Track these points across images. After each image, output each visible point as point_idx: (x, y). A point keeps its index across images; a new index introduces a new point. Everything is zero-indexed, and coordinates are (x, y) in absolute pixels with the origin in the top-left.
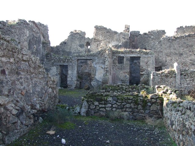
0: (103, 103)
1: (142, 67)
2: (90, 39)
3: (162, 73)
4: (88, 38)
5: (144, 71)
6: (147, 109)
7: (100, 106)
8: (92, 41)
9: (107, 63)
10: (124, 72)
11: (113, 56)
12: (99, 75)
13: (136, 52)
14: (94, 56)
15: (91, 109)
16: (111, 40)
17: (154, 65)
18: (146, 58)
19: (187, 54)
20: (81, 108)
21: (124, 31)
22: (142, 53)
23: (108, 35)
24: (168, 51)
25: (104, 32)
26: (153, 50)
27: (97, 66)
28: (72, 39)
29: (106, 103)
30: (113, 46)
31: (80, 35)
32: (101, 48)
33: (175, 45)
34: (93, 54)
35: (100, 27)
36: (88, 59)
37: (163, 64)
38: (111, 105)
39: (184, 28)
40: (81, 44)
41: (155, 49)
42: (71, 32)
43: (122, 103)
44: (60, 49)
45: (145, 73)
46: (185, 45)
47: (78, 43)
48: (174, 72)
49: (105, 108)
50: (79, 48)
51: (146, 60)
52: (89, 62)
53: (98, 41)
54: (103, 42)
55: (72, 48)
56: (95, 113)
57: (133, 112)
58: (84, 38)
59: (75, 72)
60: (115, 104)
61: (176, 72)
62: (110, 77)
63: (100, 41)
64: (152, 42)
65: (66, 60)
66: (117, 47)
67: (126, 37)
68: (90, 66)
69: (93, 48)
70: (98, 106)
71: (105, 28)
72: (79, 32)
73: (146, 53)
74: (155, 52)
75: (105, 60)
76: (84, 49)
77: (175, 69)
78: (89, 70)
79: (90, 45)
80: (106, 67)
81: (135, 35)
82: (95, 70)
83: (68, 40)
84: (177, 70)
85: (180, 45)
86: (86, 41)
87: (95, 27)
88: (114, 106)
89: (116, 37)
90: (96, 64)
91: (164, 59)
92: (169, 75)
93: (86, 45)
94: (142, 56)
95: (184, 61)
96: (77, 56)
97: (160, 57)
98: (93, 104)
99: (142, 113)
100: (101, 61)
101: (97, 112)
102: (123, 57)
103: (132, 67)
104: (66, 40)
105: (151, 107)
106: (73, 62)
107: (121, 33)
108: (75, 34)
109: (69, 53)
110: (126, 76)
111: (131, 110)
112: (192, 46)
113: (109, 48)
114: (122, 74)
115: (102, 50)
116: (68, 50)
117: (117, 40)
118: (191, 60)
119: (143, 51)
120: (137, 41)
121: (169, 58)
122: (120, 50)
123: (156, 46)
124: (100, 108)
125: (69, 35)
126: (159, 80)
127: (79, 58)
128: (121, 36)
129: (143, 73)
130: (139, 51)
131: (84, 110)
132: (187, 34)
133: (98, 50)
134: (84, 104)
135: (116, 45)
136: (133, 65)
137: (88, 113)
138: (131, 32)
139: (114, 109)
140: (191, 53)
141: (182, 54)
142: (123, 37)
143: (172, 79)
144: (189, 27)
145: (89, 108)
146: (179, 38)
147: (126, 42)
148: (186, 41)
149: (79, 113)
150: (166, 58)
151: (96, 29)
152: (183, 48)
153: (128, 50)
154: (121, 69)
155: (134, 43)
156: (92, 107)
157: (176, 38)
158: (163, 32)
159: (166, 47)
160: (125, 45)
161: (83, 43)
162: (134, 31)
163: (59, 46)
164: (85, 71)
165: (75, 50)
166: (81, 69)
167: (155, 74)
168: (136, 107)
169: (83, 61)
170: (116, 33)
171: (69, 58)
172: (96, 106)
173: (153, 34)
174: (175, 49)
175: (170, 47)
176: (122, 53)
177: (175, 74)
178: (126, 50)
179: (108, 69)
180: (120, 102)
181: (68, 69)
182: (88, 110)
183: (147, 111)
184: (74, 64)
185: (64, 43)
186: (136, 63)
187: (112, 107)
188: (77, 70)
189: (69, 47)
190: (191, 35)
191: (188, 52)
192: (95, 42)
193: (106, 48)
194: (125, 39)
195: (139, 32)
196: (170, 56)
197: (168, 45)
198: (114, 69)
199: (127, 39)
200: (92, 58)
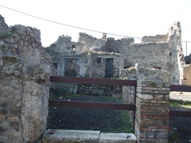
0: (88, 86)
1: (115, 66)
2: (75, 43)
3: (127, 70)
4: (74, 42)
5: (116, 69)
6: (113, 90)
7: (86, 88)
8: (76, 45)
9: (89, 62)
10: (101, 70)
11: (93, 57)
12: (82, 71)
13: (110, 55)
14: (78, 57)
15: (80, 90)
16: (91, 44)
17: (124, 65)
18: (118, 60)
19: (148, 57)
20: (73, 89)
21: (102, 38)
22: (115, 55)
23: (90, 41)
24: (134, 55)
25: (87, 38)
26: (124, 53)
27: (81, 65)
28: (61, 42)
29: (89, 86)
30: (93, 49)
31: (67, 39)
32: (84, 50)
33: (140, 51)
34: (78, 55)
35: (83, 33)
36: (74, 58)
37: (130, 64)
38: (92, 87)
39: (148, 38)
40: (67, 46)
41: (125, 53)
42: (60, 36)
43: (99, 86)
44: (50, 50)
45: (117, 71)
46: (146, 51)
47: (65, 45)
48: (135, 70)
49: (88, 89)
50: (66, 49)
51: (118, 61)
52: (74, 61)
53: (81, 44)
54: (85, 46)
55: (60, 50)
56: (82, 92)
57: (105, 91)
58: (71, 41)
59: (63, 69)
60: (95, 86)
61: (137, 70)
62: (90, 73)
63: (83, 45)
64: (124, 47)
65: (56, 59)
66: (96, 50)
67: (103, 43)
68: (74, 64)
69: (77, 50)
70: (85, 88)
71: (87, 35)
72: (66, 37)
73: (118, 56)
74: (125, 55)
75: (88, 60)
76: (70, 50)
77: (136, 68)
78: (74, 67)
79: (75, 48)
80: (88, 65)
81: (111, 40)
82: (79, 67)
83: (57, 42)
84: (137, 68)
85: (143, 51)
86: (72, 44)
87: (79, 34)
88: (94, 88)
89: (95, 42)
90: (80, 63)
91: (132, 61)
92: (131, 71)
93: (72, 48)
94: (115, 57)
95: (146, 62)
96: (65, 56)
97: (129, 59)
98: (81, 87)
99: (110, 92)
100: (84, 61)
101: (84, 92)
102: (101, 58)
103: (108, 66)
104: (55, 42)
105: (116, 88)
106: (61, 61)
107: (100, 39)
108: (63, 38)
109: (58, 54)
110: (102, 73)
111: (104, 90)
112: (152, 52)
113: (90, 51)
114: (99, 71)
115: (85, 53)
116: (57, 51)
117: (96, 45)
118: (150, 62)
119: (115, 54)
120: (112, 46)
121: (135, 60)
122: (98, 53)
123: (126, 50)
124: (86, 89)
125: (58, 38)
126: (125, 75)
127: (67, 58)
128: (100, 42)
129: (115, 70)
130: (113, 54)
131: (76, 90)
132: (148, 43)
133: (81, 52)
134: (75, 87)
135: (95, 48)
136: (108, 65)
137: (78, 92)
138: (107, 38)
139: (94, 90)
140: (150, 57)
141: (144, 58)
142: (101, 43)
143: (133, 74)
144: (151, 36)
145: (79, 89)
146: (142, 45)
147: (104, 47)
148: (147, 48)
149: (73, 92)
150: (133, 60)
151: (80, 35)
152: (145, 53)
153: (104, 53)
154: (99, 67)
155: (109, 47)
156: (81, 88)
157: (140, 45)
158: (132, 40)
159: (133, 51)
160: (102, 49)
161: (69, 46)
162: (110, 38)
163: (49, 47)
164: (71, 68)
165: (63, 51)
166: (67, 67)
167: (122, 71)
168: (107, 88)
169: (69, 60)
170: (96, 39)
171: (59, 58)
172: (83, 88)
173: (124, 41)
174: (139, 53)
175: (136, 52)
176: (100, 55)
177: (136, 71)
178: (103, 53)
179: (89, 67)
180: (98, 86)
181: (58, 66)
182: (78, 91)
183: (114, 91)
184: (62, 63)
185: (53, 45)
186: (111, 63)
187: (93, 88)
188: (65, 67)
189: (57, 49)
190: (151, 43)
191: (148, 56)
192: (79, 45)
193: (88, 51)
194: (102, 44)
195: (114, 39)
196: (136, 59)
197: (135, 50)
198: (94, 67)
199: (104, 44)
200: (77, 58)
